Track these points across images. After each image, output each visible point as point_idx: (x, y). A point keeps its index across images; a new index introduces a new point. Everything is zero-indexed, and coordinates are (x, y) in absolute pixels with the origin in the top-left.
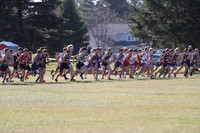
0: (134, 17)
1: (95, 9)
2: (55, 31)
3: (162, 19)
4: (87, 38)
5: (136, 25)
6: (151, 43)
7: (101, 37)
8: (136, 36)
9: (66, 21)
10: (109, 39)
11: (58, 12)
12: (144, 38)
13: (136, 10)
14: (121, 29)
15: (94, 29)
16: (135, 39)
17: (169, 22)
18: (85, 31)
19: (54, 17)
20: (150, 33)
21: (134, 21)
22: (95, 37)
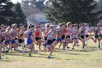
0: (48, 11)
1: (30, 8)
2: (12, 18)
3: (59, 11)
4: (26, 21)
5: (48, 14)
6: (55, 23)
7: (33, 20)
8: (48, 19)
9: (17, 13)
10: (36, 21)
11: (13, 9)
12: (52, 20)
13: (48, 8)
14: (41, 16)
15: (29, 17)
16: (47, 21)
17: (63, 13)
18: (25, 17)
19: (11, 11)
20: (54, 18)
21: (47, 13)
22: (30, 20)
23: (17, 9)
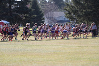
0: (67, 8)
1: (47, 4)
2: (28, 15)
4: (44, 19)
5: (67, 12)
7: (51, 18)
8: (68, 18)
9: (33, 10)
11: (29, 6)
12: (72, 18)
14: (60, 14)
15: (47, 14)
16: (67, 19)
17: (84, 11)
18: (43, 15)
20: (74, 16)
21: (67, 10)
22: (47, 18)
23: (33, 5)
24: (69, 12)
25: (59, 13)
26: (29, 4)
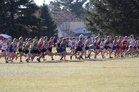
0: (87, 17)
1: (62, 12)
2: (36, 27)
3: (105, 18)
4: (57, 32)
7: (66, 31)
8: (89, 30)
9: (42, 20)
10: (71, 32)
11: (37, 15)
12: (94, 31)
13: (89, 13)
14: (79, 26)
15: (61, 26)
16: (88, 32)
17: (110, 20)
18: (55, 27)
19: (34, 18)
20: (98, 28)
21: (88, 20)
22: (62, 31)
23: (42, 14)
24: (90, 21)
25: (77, 23)
26: (38, 12)
